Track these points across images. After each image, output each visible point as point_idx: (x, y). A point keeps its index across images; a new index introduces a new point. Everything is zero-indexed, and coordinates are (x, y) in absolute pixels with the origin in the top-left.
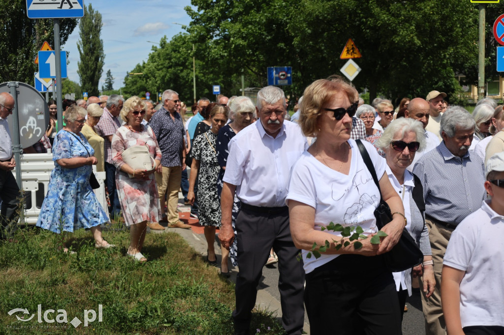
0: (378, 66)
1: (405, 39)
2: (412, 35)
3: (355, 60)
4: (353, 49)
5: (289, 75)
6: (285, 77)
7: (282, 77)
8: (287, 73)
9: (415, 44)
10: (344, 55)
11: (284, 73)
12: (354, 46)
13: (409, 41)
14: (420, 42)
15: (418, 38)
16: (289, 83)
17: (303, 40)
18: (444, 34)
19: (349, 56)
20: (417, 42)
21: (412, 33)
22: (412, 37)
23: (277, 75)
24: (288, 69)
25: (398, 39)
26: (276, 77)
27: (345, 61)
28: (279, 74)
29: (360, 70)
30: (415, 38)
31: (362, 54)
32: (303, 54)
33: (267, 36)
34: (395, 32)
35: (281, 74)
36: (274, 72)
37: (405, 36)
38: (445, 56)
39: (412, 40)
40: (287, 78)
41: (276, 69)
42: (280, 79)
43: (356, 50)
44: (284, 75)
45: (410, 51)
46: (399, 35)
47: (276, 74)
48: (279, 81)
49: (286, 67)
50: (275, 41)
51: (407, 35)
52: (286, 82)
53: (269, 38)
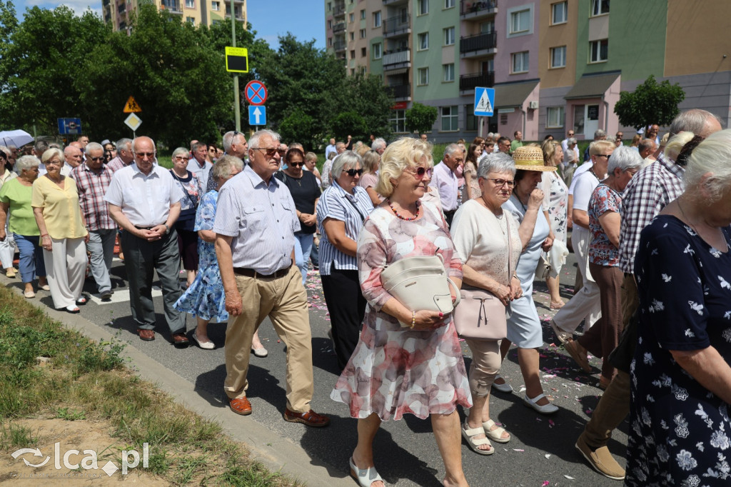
0: (157, 119)
1: (177, 99)
3: (136, 113)
4: (134, 104)
5: (79, 125)
8: (76, 123)
9: (185, 103)
10: (127, 109)
11: (73, 124)
12: (135, 102)
13: (181, 101)
15: (187, 98)
17: (89, 95)
18: (208, 95)
19: (131, 110)
20: (187, 101)
21: (182, 94)
22: (183, 98)
23: (67, 126)
24: (78, 120)
25: (171, 99)
26: (67, 128)
27: (128, 114)
28: (69, 125)
29: (141, 122)
30: (185, 98)
31: (142, 109)
32: (90, 108)
33: (55, 90)
34: (168, 92)
35: (71, 124)
36: (64, 122)
38: (209, 112)
39: (182, 100)
40: (77, 128)
41: (66, 120)
42: (71, 129)
43: (137, 106)
44: (73, 125)
45: (181, 108)
46: (171, 95)
47: (66, 123)
48: (70, 131)
49: (75, 118)
50: (62, 95)
51: (179, 95)
52: (76, 131)
53: (57, 92)
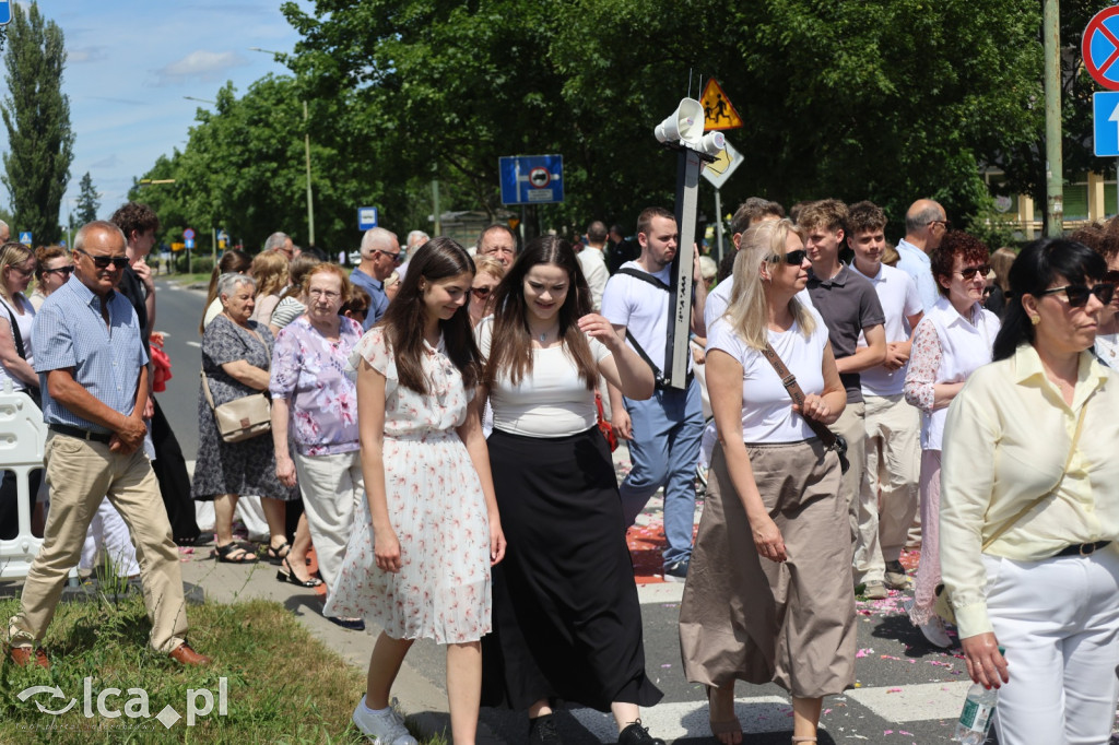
0: (786, 149)
1: (854, 77)
2: (870, 67)
4: (721, 105)
5: (556, 177)
6: (545, 182)
7: (538, 182)
8: (551, 170)
9: (879, 90)
11: (541, 172)
12: (722, 98)
13: (865, 83)
14: (892, 86)
15: (886, 73)
16: (557, 196)
17: (589, 85)
18: (956, 62)
19: (710, 124)
20: (884, 83)
21: (870, 60)
22: (872, 74)
23: (526, 178)
24: (555, 161)
25: (834, 76)
26: (522, 184)
28: (529, 174)
29: (740, 159)
30: (880, 74)
31: (744, 117)
32: (590, 122)
33: (497, 75)
34: (827, 61)
35: (534, 173)
36: (518, 168)
37: (854, 70)
38: (958, 118)
39: (870, 82)
40: (551, 184)
41: (522, 162)
42: (533, 187)
43: (728, 110)
44: (541, 177)
45: (866, 110)
46: (837, 68)
47: (521, 173)
48: (530, 194)
49: (547, 156)
50: (516, 88)
51: (859, 66)
52: (549, 194)
53: (501, 80)
